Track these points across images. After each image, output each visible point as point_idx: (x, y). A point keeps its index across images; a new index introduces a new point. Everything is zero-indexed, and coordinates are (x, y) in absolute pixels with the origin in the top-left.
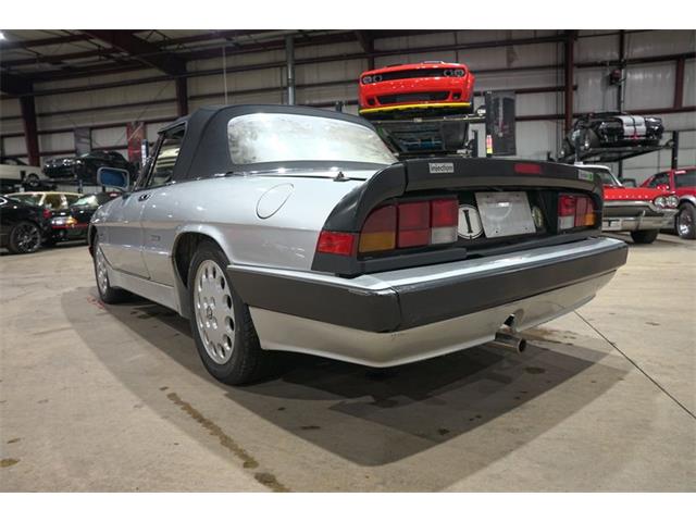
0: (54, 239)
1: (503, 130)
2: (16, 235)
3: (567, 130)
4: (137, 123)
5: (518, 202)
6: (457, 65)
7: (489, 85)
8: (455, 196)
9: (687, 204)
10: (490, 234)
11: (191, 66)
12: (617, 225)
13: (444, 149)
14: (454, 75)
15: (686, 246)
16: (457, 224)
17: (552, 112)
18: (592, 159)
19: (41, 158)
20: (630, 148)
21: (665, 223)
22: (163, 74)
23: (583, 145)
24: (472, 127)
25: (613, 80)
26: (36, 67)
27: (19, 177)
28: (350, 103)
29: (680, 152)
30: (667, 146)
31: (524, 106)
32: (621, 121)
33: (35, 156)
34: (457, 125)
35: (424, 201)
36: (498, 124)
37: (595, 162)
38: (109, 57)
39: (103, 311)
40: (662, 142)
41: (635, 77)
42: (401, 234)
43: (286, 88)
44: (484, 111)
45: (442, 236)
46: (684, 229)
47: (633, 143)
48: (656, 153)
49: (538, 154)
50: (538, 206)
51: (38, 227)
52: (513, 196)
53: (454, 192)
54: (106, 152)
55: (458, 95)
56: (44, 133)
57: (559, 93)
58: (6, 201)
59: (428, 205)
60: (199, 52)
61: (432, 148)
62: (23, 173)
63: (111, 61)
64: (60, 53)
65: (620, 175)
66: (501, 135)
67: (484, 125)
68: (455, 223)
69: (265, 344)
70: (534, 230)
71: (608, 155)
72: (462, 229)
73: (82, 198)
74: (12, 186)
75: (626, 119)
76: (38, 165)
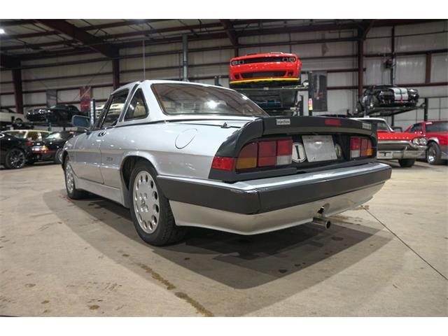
0: (33, 160)
1: (319, 95)
2: (10, 157)
3: (360, 96)
4: (87, 87)
5: (327, 141)
6: (291, 55)
7: (311, 67)
8: (291, 137)
9: (432, 143)
10: (310, 160)
11: (122, 52)
12: (390, 155)
13: (282, 107)
14: (289, 61)
15: (433, 169)
16: (291, 154)
17: (350, 84)
18: (375, 114)
19: (24, 108)
20: (398, 108)
21: (419, 155)
22: (104, 56)
23: (370, 105)
24: (299, 93)
25: (388, 65)
26: (24, 51)
27: (10, 120)
28: (223, 77)
29: (429, 111)
30: (421, 107)
31: (332, 80)
32: (393, 91)
33: (20, 107)
34: (290, 92)
35: (274, 140)
36: (316, 92)
37: (377, 116)
38: (70, 45)
39: (71, 204)
40: (418, 105)
41: (402, 63)
42: (260, 159)
43: (182, 67)
44: (307, 84)
45: (283, 160)
46: (431, 158)
47: (400, 105)
48: (414, 111)
49: (341, 111)
50: (339, 144)
51: (24, 152)
52: (324, 138)
53: (290, 136)
54: (67, 105)
55: (291, 74)
56: (27, 92)
57: (355, 73)
58: (4, 135)
59: (275, 142)
60: (127, 43)
61: (275, 106)
62: (13, 118)
63: (72, 48)
64: (39, 42)
65: (392, 125)
66: (318, 98)
67: (307, 92)
68: (290, 153)
69: (178, 223)
70: (336, 158)
71: (385, 112)
72: (294, 157)
73: (51, 134)
74: (5, 126)
75: (396, 90)
76: (22, 113)
